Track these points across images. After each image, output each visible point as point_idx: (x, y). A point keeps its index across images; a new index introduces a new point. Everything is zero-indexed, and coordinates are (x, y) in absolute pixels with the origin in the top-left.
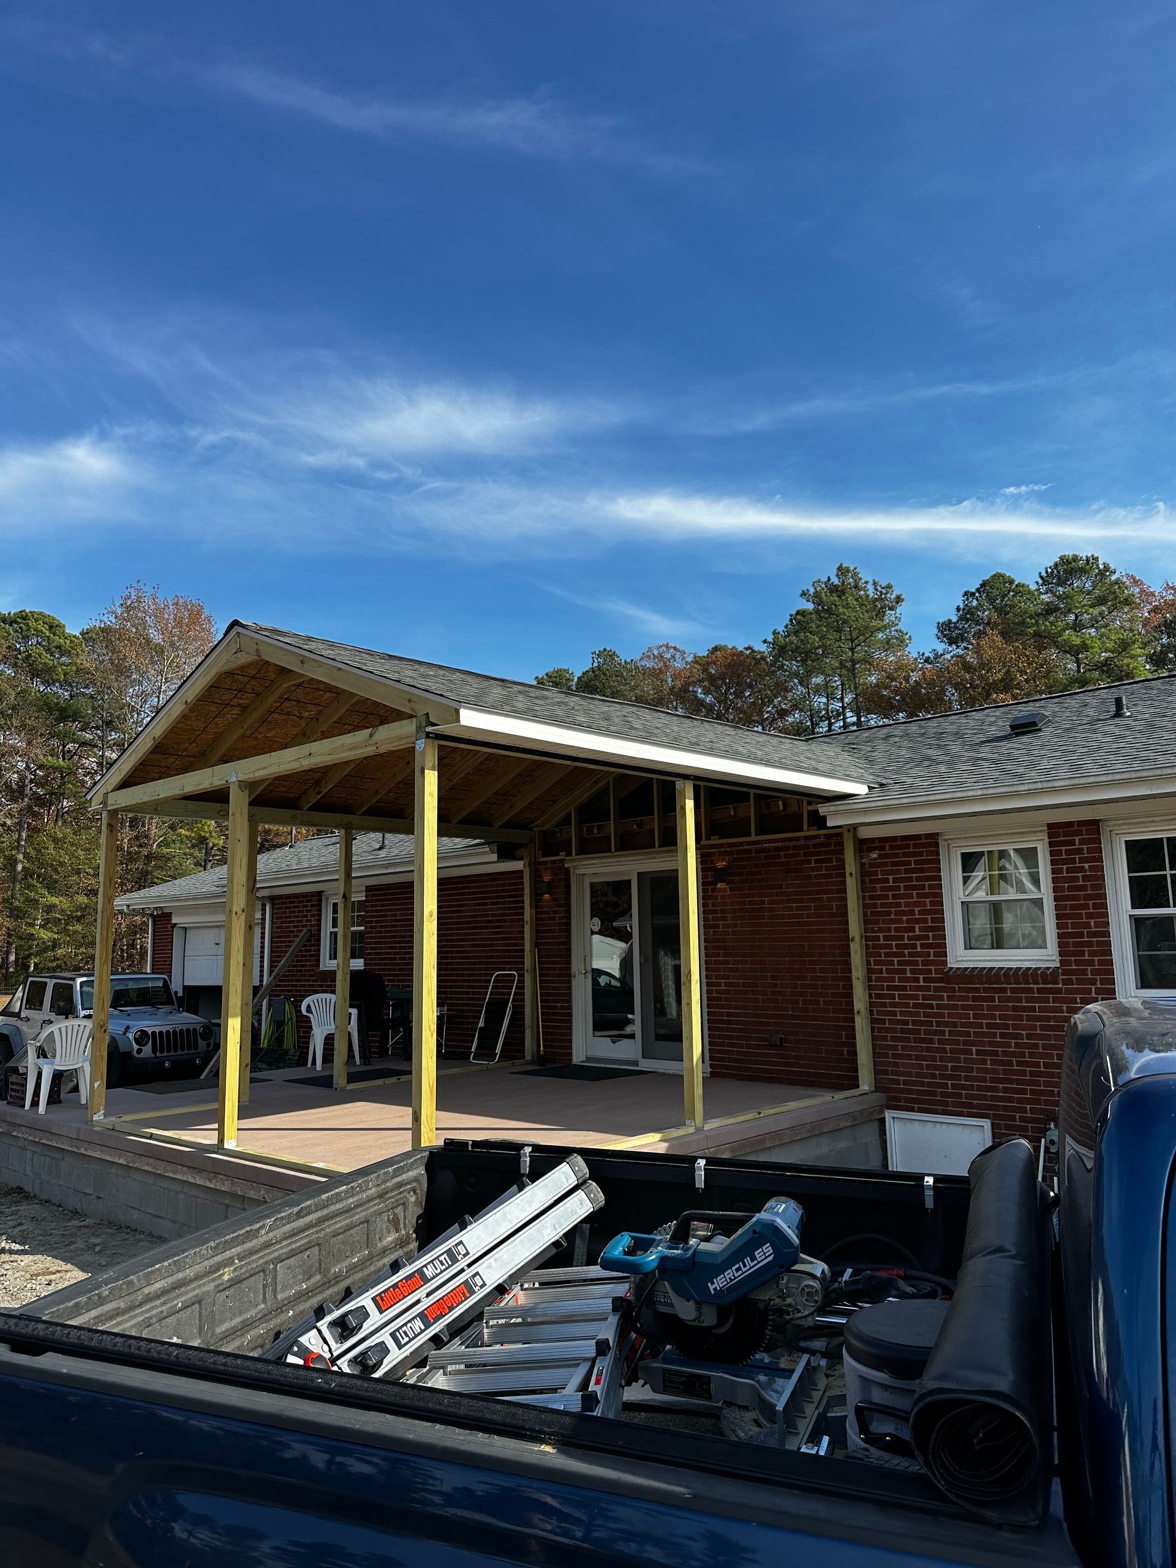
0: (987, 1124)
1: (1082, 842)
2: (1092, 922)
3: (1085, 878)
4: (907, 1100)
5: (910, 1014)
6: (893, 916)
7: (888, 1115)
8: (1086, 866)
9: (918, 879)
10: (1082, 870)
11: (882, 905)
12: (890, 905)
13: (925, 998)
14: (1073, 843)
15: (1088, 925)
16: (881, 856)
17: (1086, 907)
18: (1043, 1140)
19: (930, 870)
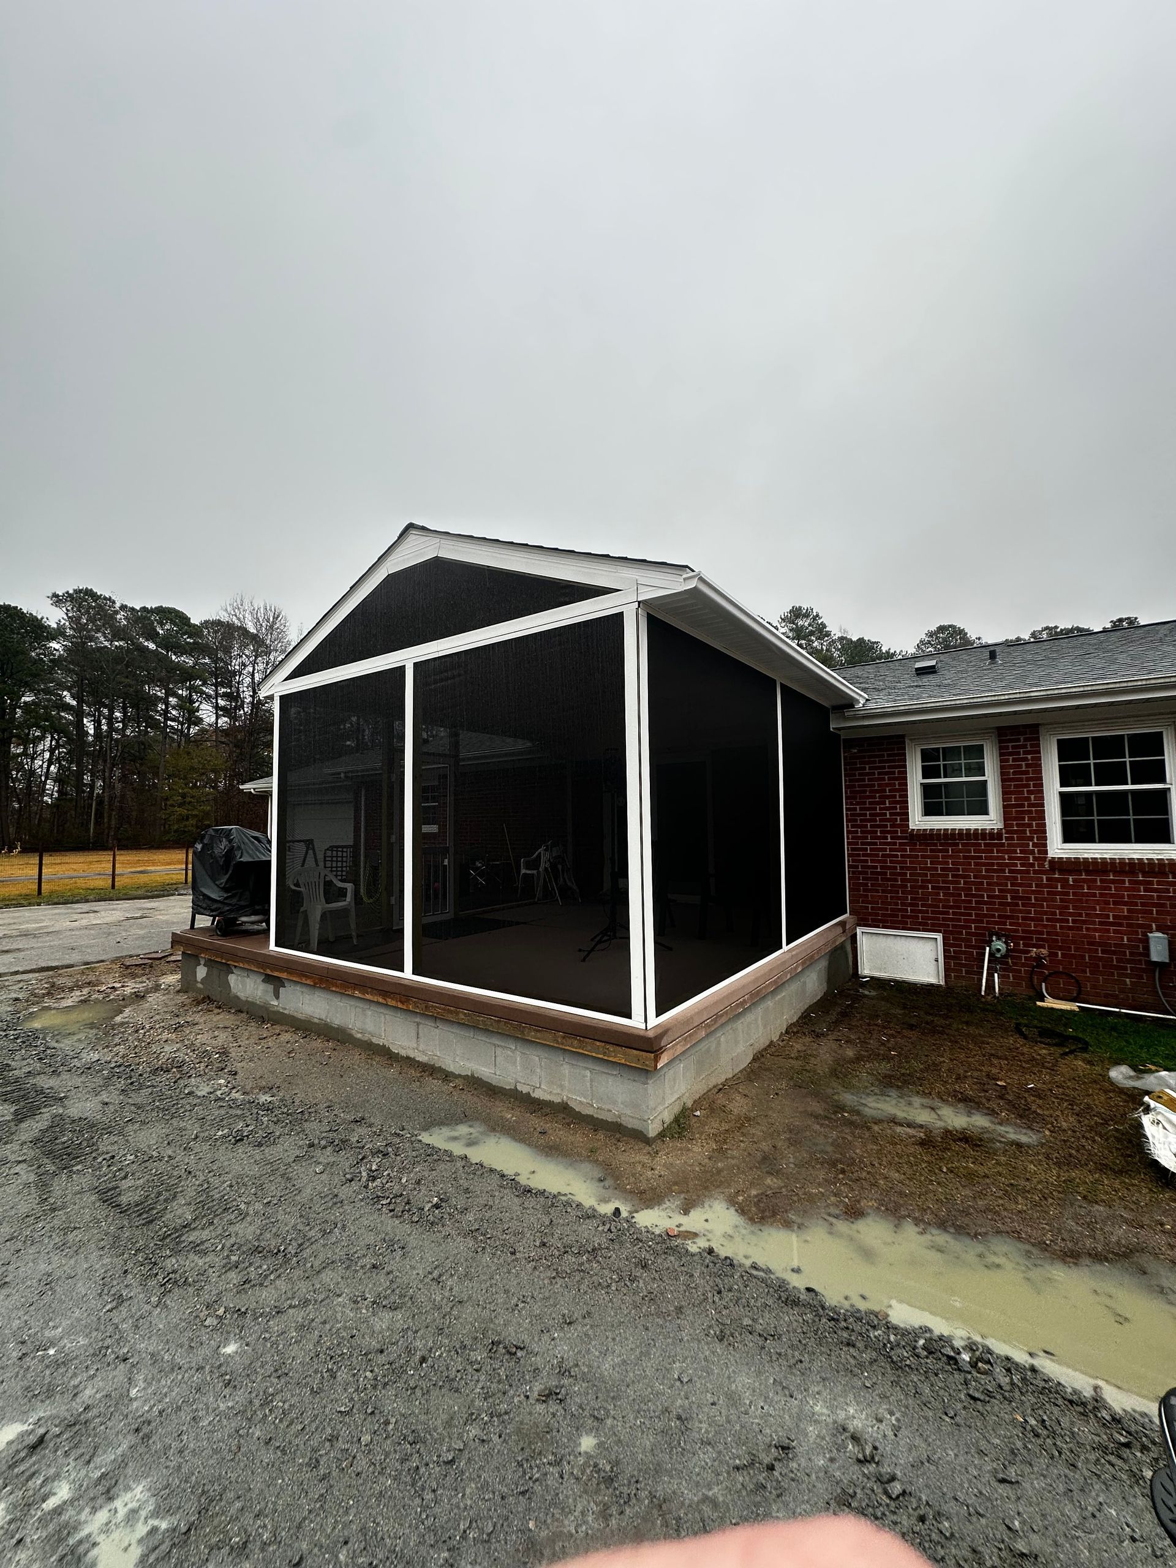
0: (939, 937)
1: (1026, 740)
2: (1032, 797)
3: (1027, 766)
4: (873, 920)
5: (879, 861)
6: (868, 794)
7: (859, 930)
8: (1029, 757)
9: (889, 767)
10: (1026, 759)
11: (859, 786)
12: (866, 786)
13: (891, 850)
14: (1018, 740)
15: (1028, 799)
16: (859, 751)
17: (1028, 786)
18: (988, 949)
19: (899, 761)
